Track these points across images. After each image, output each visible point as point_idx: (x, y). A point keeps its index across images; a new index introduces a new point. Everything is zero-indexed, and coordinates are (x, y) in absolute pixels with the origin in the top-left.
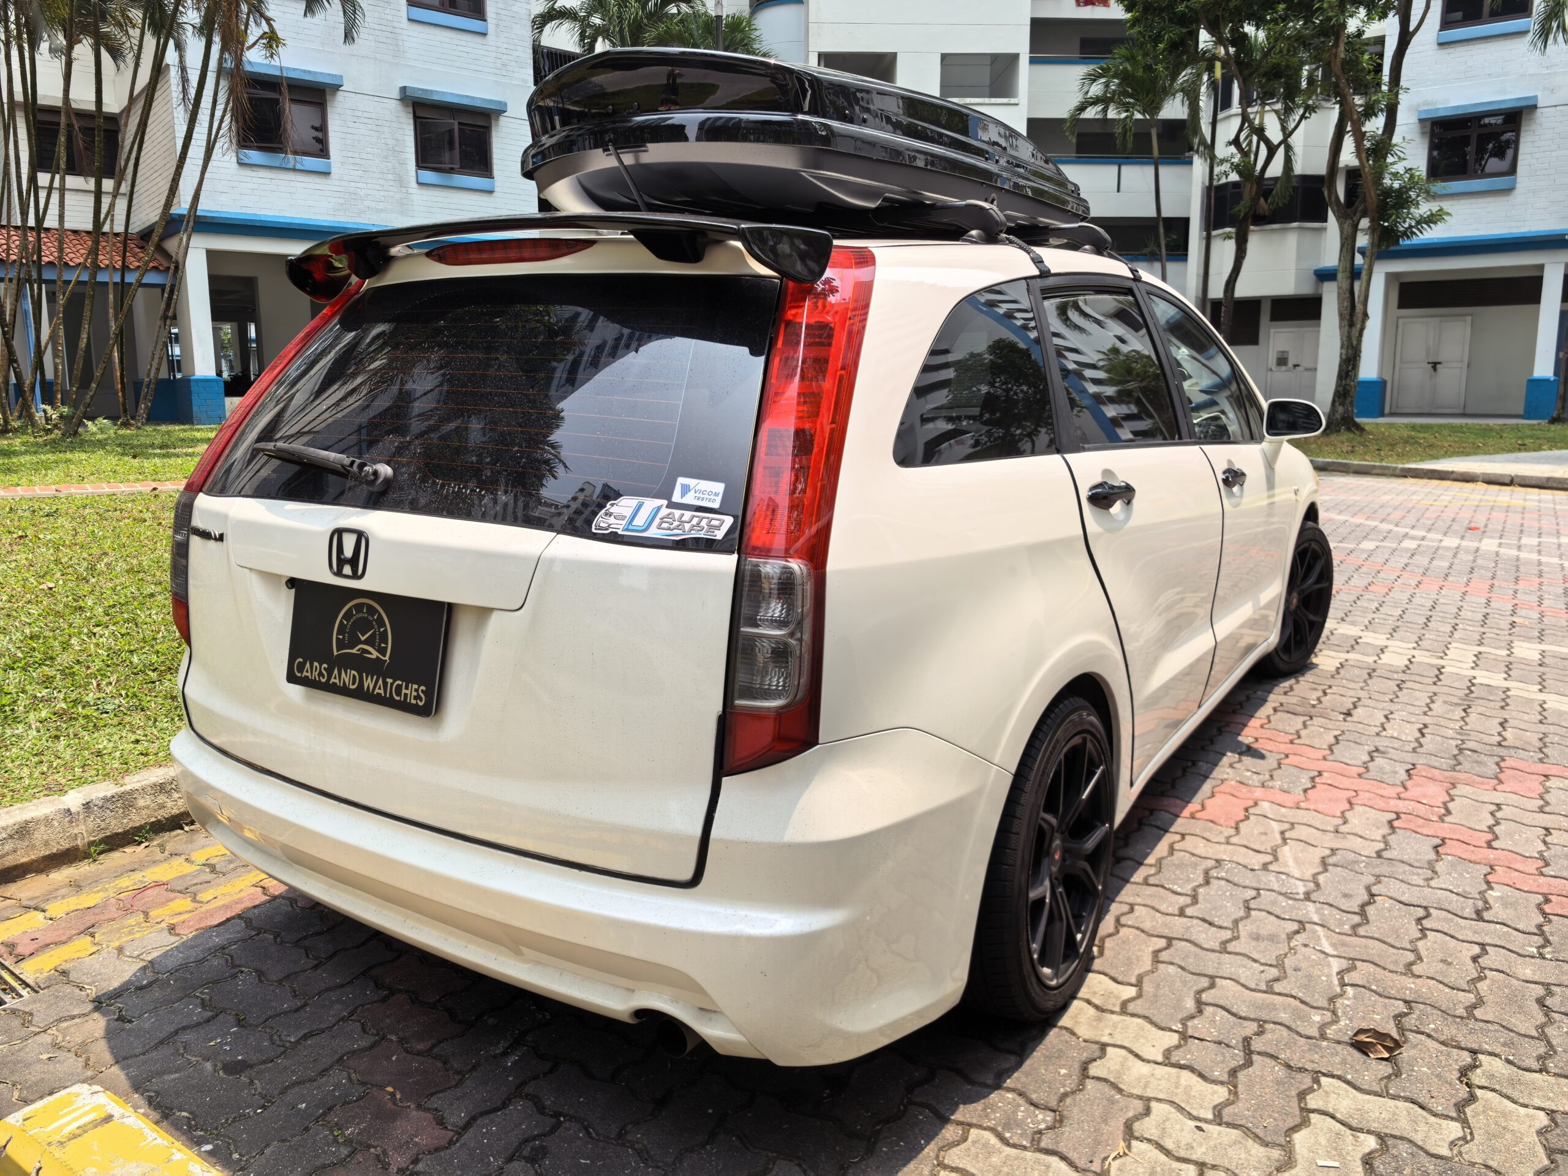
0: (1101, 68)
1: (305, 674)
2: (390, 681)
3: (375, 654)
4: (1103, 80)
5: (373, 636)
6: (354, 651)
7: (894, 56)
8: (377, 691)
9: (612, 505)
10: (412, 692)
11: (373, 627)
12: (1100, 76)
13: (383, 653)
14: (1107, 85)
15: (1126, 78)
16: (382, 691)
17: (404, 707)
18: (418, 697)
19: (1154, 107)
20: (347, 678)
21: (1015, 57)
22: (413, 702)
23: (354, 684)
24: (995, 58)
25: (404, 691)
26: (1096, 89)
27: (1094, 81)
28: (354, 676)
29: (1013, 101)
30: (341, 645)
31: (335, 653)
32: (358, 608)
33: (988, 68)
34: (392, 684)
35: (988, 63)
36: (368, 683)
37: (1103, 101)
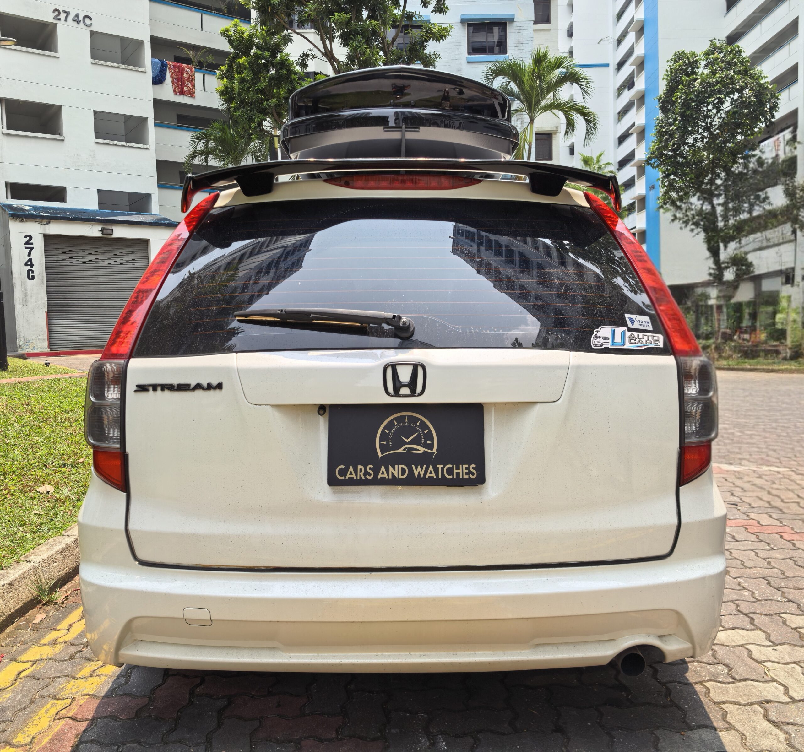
0: (203, 133)
1: (348, 476)
2: (440, 466)
3: (421, 450)
4: (204, 141)
5: (418, 437)
6: (400, 450)
7: (60, 107)
8: (428, 475)
9: (597, 332)
10: (462, 471)
11: (417, 431)
12: (203, 138)
13: (431, 447)
14: (207, 144)
15: (221, 141)
16: (434, 475)
17: (459, 483)
18: (470, 473)
19: (237, 160)
20: (395, 471)
21: (145, 119)
22: (466, 477)
23: (403, 475)
24: (128, 118)
25: (455, 471)
26: (200, 146)
27: (200, 140)
28: (403, 469)
29: (146, 146)
30: (384, 449)
31: (380, 455)
32: (400, 419)
33: (123, 124)
34: (442, 469)
35: (123, 120)
36: (418, 471)
37: (206, 153)
